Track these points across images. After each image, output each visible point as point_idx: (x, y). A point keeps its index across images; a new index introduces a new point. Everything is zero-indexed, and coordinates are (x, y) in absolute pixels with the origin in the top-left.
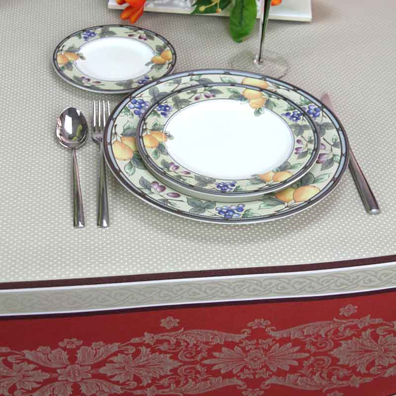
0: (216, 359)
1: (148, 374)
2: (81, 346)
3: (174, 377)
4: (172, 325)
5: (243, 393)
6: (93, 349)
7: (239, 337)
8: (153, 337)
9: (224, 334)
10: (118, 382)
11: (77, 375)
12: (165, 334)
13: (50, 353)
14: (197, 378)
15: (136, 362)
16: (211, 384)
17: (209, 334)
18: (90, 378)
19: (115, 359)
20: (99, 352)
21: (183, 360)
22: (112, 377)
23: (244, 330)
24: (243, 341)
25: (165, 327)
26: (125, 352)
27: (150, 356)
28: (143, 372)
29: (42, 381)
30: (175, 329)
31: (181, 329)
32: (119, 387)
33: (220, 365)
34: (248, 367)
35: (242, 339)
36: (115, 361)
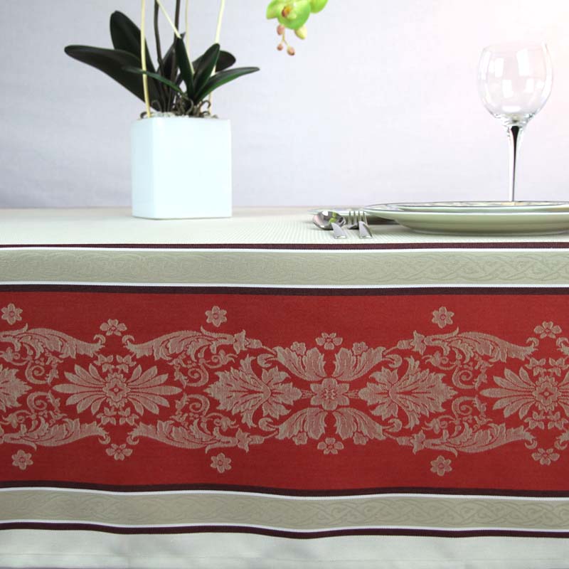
0: (497, 390)
1: (416, 407)
2: (340, 347)
3: (447, 416)
4: (446, 322)
5: (533, 455)
6: (353, 355)
7: (524, 351)
8: (423, 341)
9: (507, 344)
10: (380, 417)
11: (333, 398)
12: (437, 336)
13: (305, 354)
14: (474, 422)
15: (402, 386)
16: (493, 437)
17: (489, 342)
18: (347, 407)
19: (377, 375)
20: (360, 361)
21: (458, 386)
22: (374, 407)
23: (530, 339)
24: (528, 358)
25: (437, 325)
26: (390, 365)
27: (420, 375)
28: (409, 404)
29: (292, 404)
30: (448, 329)
31: (456, 329)
32: (381, 427)
33: (503, 400)
34: (538, 407)
35: (528, 356)
36: (377, 380)
